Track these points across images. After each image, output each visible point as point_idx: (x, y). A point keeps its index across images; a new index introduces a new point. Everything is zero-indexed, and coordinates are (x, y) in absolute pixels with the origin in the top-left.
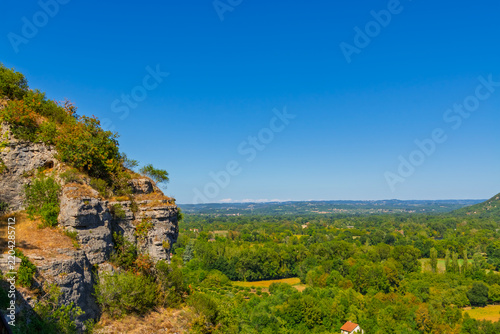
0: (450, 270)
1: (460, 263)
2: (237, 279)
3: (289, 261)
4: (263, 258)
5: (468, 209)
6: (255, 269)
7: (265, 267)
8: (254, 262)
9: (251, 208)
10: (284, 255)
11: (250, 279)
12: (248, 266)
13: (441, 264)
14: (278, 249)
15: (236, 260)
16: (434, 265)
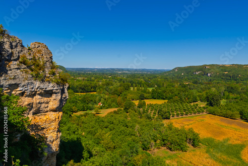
0: (138, 90)
1: (141, 88)
2: (77, 92)
3: (94, 87)
4: (86, 86)
5: (165, 73)
6: (83, 89)
7: (86, 89)
8: (82, 87)
9: (96, 70)
10: (93, 85)
11: (81, 92)
12: (81, 88)
13: (136, 88)
14: (91, 83)
15: (77, 86)
16: (134, 89)
